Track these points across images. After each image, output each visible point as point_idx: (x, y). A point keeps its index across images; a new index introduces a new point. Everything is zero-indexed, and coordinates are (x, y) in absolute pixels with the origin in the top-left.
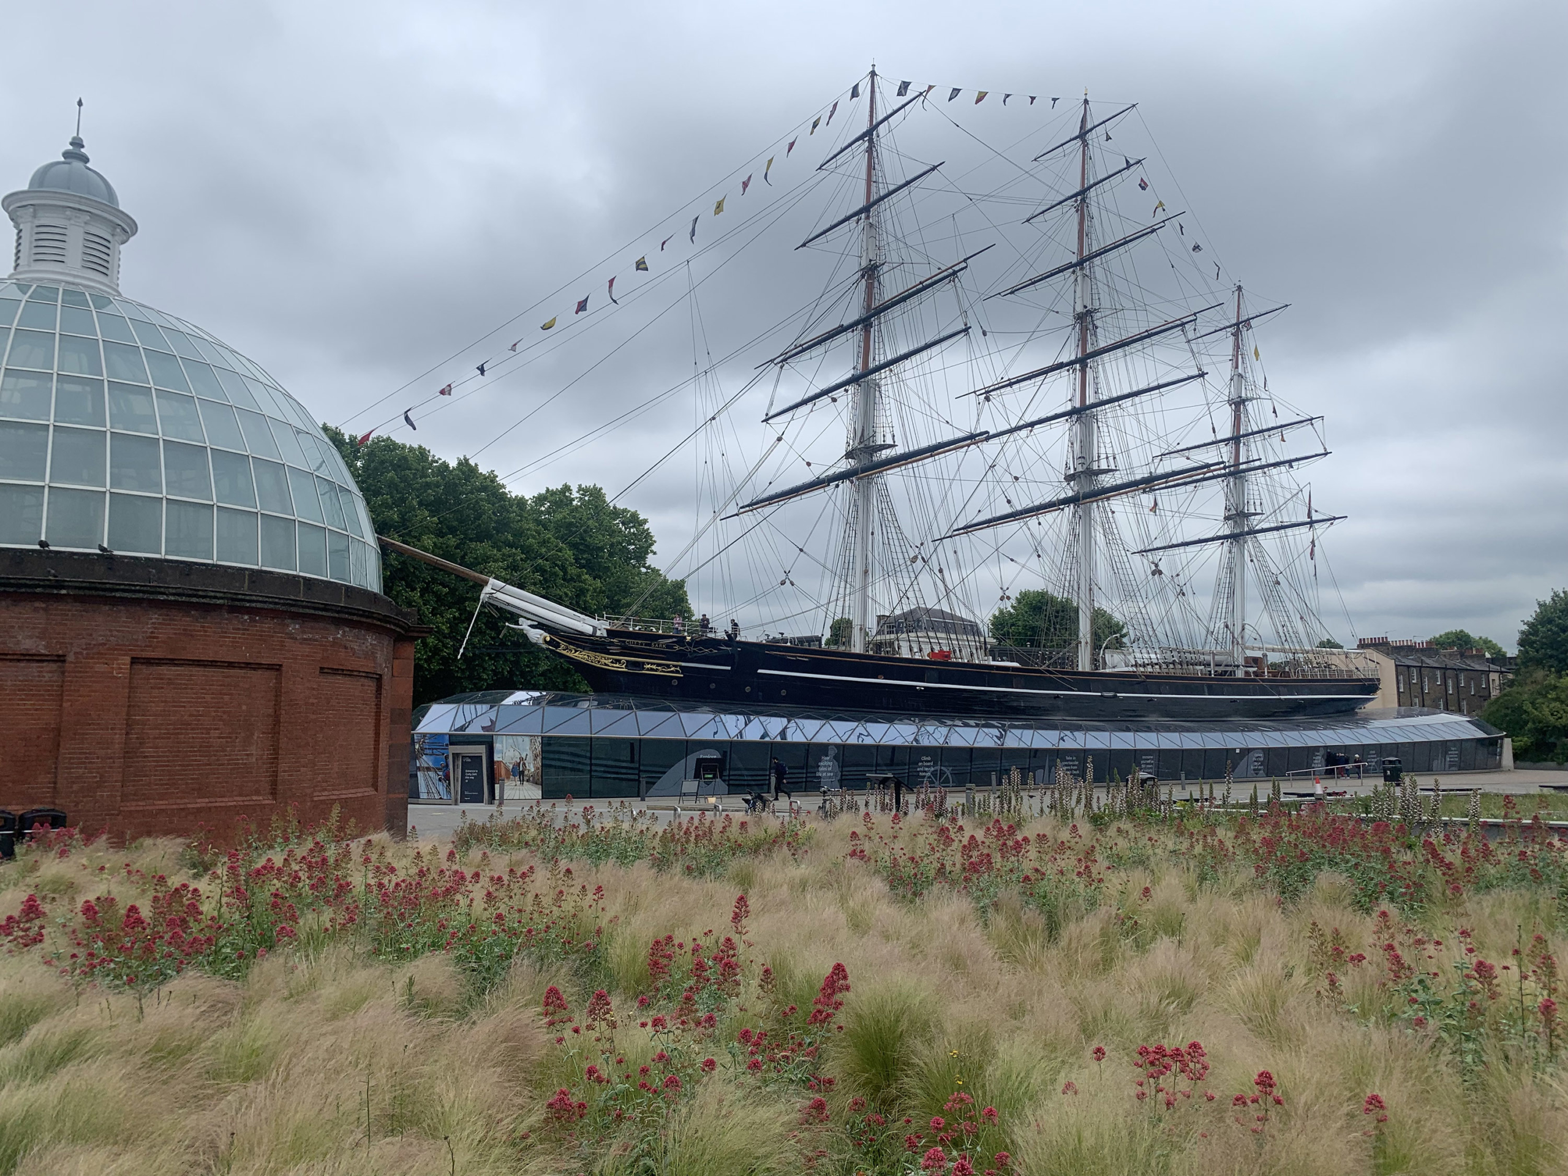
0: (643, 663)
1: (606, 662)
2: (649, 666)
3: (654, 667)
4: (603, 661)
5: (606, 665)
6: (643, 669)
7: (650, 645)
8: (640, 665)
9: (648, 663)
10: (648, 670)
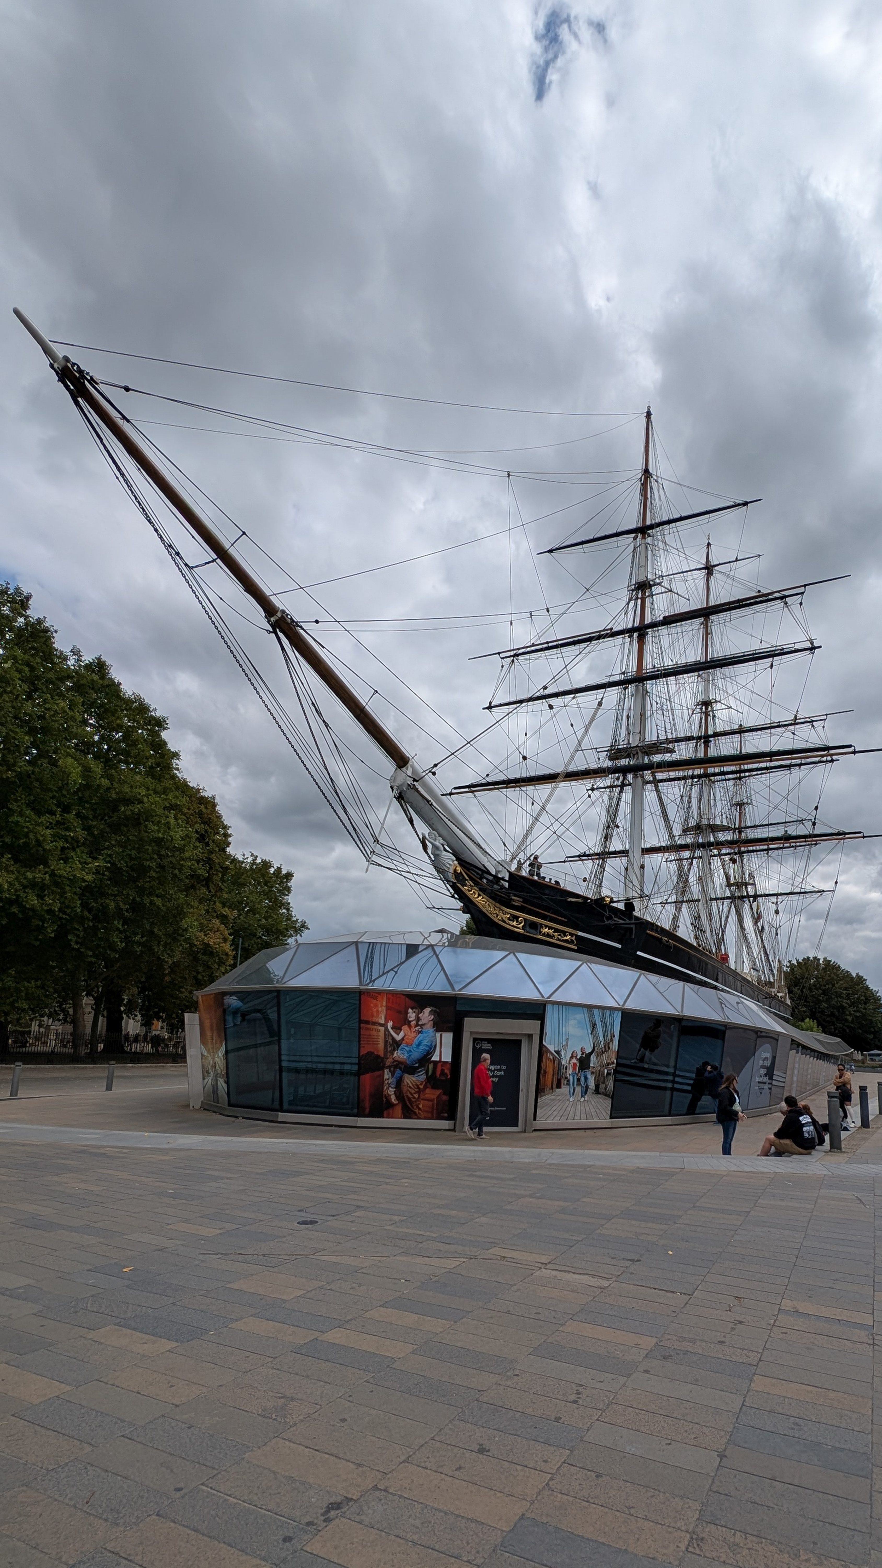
0: (541, 925)
1: (504, 917)
2: (546, 930)
4: (501, 914)
5: (502, 920)
6: (540, 933)
8: (534, 926)
10: (544, 935)
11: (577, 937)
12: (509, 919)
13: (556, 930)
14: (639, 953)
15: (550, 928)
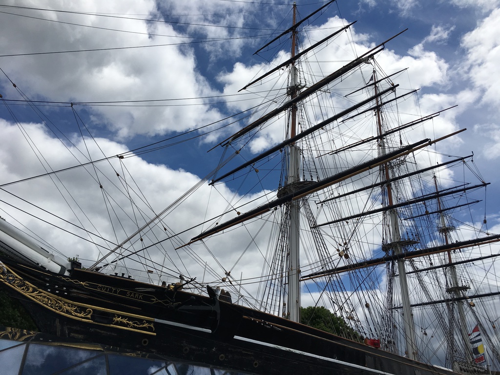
0: (114, 315)
1: (69, 308)
2: (119, 319)
3: (125, 321)
4: (66, 307)
5: (68, 312)
6: (111, 322)
7: (125, 293)
8: (109, 317)
9: (119, 316)
10: (117, 323)
11: (156, 324)
12: (76, 311)
13: (130, 319)
14: (236, 337)
15: (123, 317)
